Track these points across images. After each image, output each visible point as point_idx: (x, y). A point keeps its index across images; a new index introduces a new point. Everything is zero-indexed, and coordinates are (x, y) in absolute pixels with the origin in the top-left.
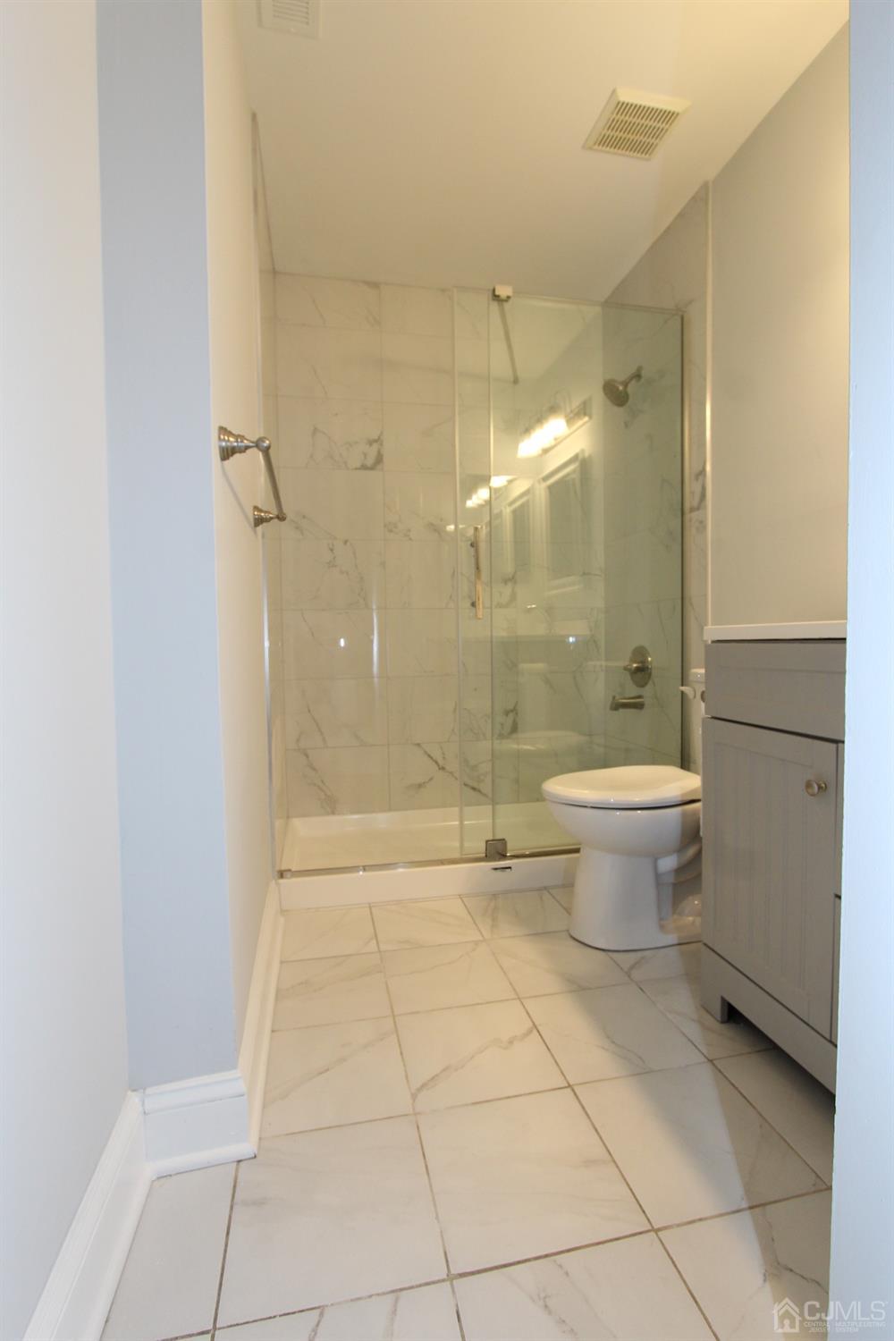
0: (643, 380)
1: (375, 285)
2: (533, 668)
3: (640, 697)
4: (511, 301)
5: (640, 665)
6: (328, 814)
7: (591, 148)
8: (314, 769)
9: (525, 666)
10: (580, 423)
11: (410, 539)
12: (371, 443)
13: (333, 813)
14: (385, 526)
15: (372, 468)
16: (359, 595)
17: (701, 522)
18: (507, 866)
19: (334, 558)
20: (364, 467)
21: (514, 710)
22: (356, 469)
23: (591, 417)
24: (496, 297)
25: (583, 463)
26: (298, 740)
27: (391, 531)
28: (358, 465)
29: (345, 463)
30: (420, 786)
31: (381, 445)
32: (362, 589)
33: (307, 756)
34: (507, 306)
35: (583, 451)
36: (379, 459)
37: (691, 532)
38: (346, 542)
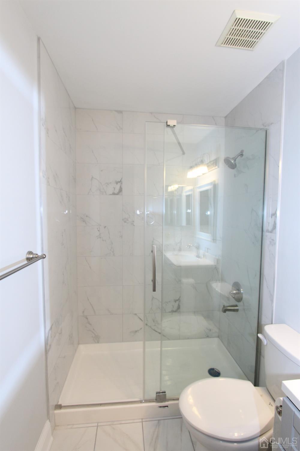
0: (244, 157)
1: (120, 112)
2: (188, 281)
3: (236, 306)
4: (176, 127)
5: (237, 292)
6: (96, 343)
7: (220, 46)
8: (90, 324)
9: (185, 280)
10: (214, 168)
11: (134, 225)
12: (117, 183)
13: (98, 342)
14: (123, 220)
15: (117, 194)
16: (111, 250)
17: (273, 240)
18: (166, 405)
19: (100, 234)
20: (114, 194)
21: (179, 300)
22: (110, 195)
23: (218, 167)
24: (168, 126)
25: (215, 186)
26: (83, 312)
27: (126, 222)
28: (111, 193)
29: (105, 192)
30: (136, 331)
31: (122, 184)
32: (112, 248)
33: (87, 319)
34: (175, 128)
35: (214, 181)
36: (121, 190)
37: (266, 242)
38: (105, 227)
